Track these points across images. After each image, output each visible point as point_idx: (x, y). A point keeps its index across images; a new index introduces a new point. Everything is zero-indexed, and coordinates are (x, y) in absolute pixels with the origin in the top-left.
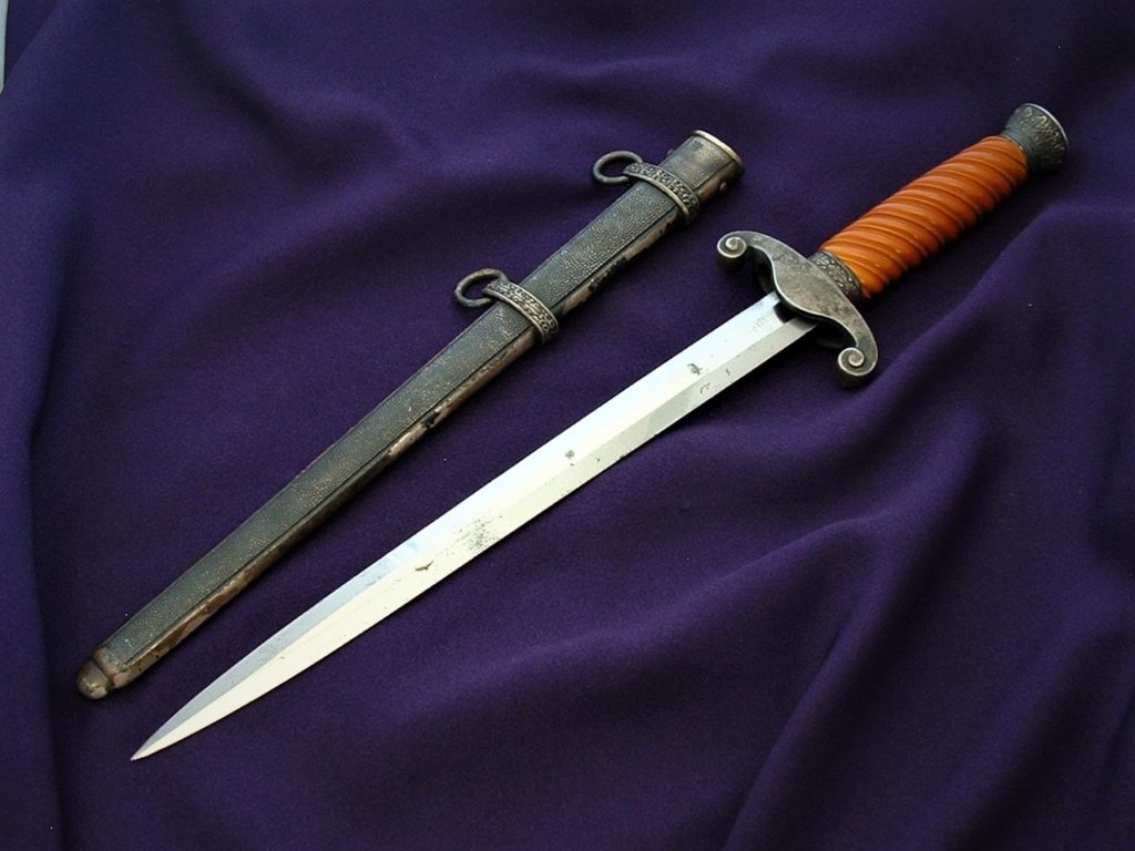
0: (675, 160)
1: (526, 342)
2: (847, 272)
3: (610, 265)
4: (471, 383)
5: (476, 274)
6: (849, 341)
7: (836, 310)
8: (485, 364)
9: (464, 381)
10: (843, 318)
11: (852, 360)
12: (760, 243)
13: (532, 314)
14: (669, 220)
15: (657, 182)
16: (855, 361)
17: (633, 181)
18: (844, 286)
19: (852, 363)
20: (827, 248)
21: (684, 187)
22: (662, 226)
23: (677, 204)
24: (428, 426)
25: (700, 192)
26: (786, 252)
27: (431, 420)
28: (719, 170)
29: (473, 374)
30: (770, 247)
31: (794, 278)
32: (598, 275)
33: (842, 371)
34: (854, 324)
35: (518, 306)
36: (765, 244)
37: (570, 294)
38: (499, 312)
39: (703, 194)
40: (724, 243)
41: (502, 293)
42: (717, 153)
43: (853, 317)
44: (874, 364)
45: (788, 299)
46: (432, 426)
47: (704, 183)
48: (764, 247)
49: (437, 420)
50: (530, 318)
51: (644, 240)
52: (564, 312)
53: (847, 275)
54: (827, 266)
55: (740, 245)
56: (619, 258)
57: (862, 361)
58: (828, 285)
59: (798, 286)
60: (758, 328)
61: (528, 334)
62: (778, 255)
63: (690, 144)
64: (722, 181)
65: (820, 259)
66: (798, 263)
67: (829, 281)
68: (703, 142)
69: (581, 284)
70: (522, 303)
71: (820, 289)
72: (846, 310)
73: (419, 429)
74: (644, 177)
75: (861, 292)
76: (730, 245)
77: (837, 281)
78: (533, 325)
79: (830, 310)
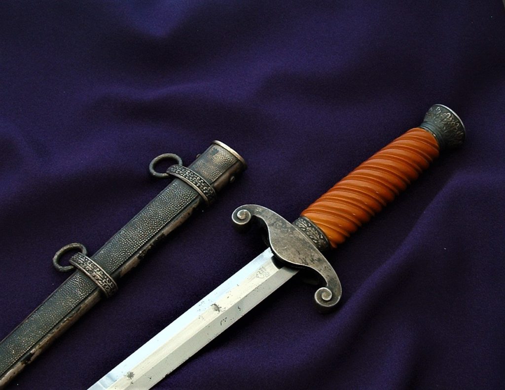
0: (200, 163)
1: (94, 299)
2: (320, 232)
3: (153, 240)
4: (55, 330)
5: (68, 246)
6: (322, 283)
7: (313, 260)
8: (66, 316)
9: (51, 330)
10: (317, 266)
11: (324, 296)
12: (260, 213)
13: (98, 279)
14: (194, 205)
15: (186, 179)
16: (326, 297)
17: (172, 178)
18: (318, 243)
19: (323, 298)
20: (305, 215)
21: (204, 182)
22: (189, 210)
23: (199, 194)
24: (25, 363)
25: (216, 184)
26: (277, 219)
27: (28, 358)
28: (229, 169)
29: (57, 324)
30: (267, 215)
31: (283, 239)
32: (145, 248)
33: (318, 304)
34: (325, 269)
35: (89, 274)
36: (263, 214)
37: (125, 262)
38: (77, 278)
39: (218, 185)
40: (236, 214)
41: (79, 264)
42: (228, 156)
43: (324, 265)
44: (339, 298)
45: (278, 255)
46: (29, 362)
47: (219, 178)
48: (263, 216)
49: (32, 358)
50: (97, 282)
51: (177, 221)
52: (122, 276)
53: (319, 234)
54: (305, 228)
55: (247, 215)
56: (159, 235)
57: (331, 297)
58: (306, 243)
59: (285, 245)
60: (259, 275)
61: (95, 293)
62: (272, 222)
63: (210, 151)
64: (231, 175)
65: (301, 223)
66: (286, 227)
67: (307, 240)
68: (219, 148)
69: (133, 255)
70: (91, 271)
71: (301, 246)
72: (319, 260)
73: (20, 365)
74: (178, 176)
75: (330, 244)
76: (240, 215)
77: (313, 239)
78: (99, 287)
79: (308, 261)
